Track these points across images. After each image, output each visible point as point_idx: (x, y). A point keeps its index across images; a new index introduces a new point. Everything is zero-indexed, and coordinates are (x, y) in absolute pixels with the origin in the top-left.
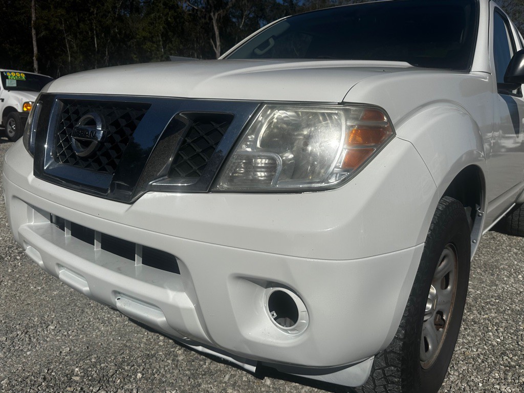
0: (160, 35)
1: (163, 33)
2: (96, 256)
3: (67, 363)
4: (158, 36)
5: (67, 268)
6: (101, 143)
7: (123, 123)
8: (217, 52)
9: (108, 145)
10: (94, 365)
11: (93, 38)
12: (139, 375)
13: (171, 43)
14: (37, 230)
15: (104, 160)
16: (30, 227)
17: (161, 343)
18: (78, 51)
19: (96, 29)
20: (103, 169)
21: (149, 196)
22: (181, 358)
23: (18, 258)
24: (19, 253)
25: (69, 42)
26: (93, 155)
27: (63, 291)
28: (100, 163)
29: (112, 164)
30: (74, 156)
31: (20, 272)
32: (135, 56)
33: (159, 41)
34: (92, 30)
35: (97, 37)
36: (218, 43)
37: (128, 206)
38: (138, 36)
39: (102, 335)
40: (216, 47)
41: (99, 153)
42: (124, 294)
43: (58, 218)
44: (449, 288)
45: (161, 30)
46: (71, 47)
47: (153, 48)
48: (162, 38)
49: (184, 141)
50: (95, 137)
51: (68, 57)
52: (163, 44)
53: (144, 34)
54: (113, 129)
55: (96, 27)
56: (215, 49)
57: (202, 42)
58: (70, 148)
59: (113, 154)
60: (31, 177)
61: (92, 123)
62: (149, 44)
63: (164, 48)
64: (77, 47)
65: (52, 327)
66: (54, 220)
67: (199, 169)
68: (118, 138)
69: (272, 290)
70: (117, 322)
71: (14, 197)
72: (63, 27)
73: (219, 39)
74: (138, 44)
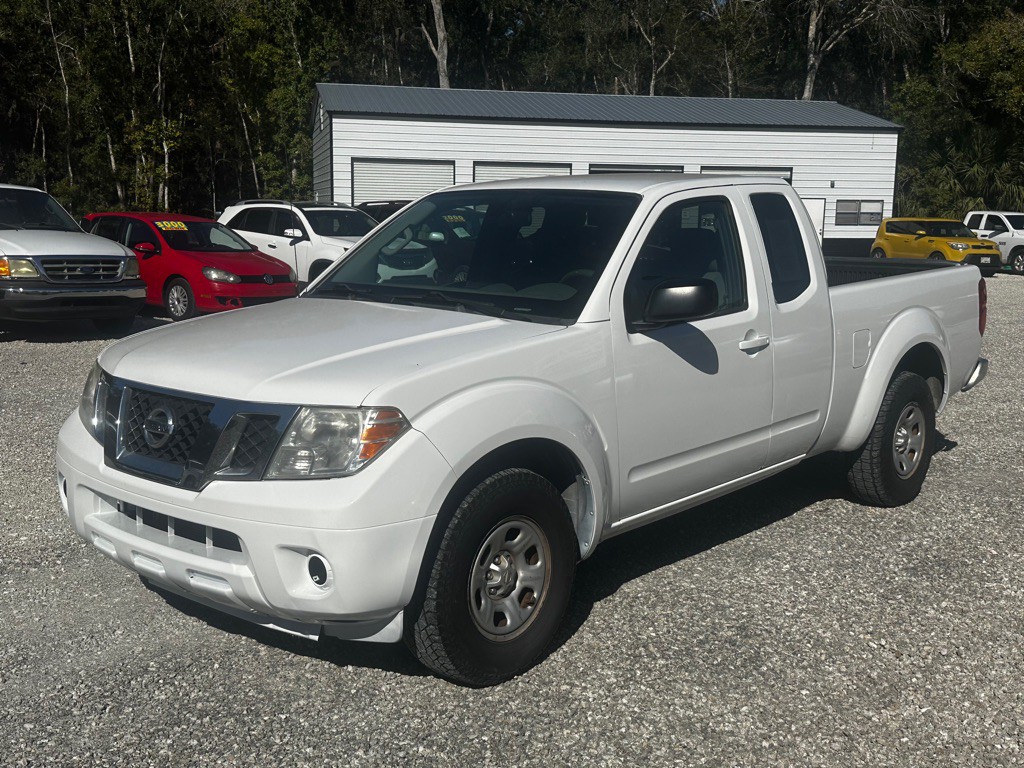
0: (290, 24)
1: (297, 19)
2: (170, 541)
3: (141, 659)
4: (286, 27)
5: (143, 555)
6: (172, 437)
7: (192, 417)
8: (438, 57)
9: (178, 438)
10: (170, 660)
11: (121, 38)
12: (216, 666)
13: (321, 44)
14: (105, 519)
15: (175, 452)
16: (97, 517)
17: (243, 642)
18: (88, 74)
19: (129, 17)
20: (175, 460)
21: (214, 484)
22: (262, 654)
23: (59, 562)
24: (57, 556)
25: (65, 52)
26: (165, 446)
27: (126, 598)
28: (171, 454)
29: (182, 455)
30: (146, 446)
31: (65, 579)
32: (230, 81)
33: (290, 41)
34: (119, 18)
35: (134, 35)
36: (441, 35)
37: (197, 493)
38: (235, 30)
39: (177, 637)
40: (436, 45)
41: (170, 445)
42: (197, 572)
43: (125, 504)
44: (539, 563)
45: (292, 13)
46: (70, 66)
47: (276, 59)
48: (297, 32)
49: (243, 436)
50: (167, 431)
51: (64, 90)
52: (300, 48)
53: (251, 23)
54: (182, 423)
55: (130, 10)
56: (433, 49)
57: (400, 34)
58: (142, 437)
59: (183, 446)
60: (102, 466)
61: (163, 416)
62: (264, 47)
63: (304, 57)
64: (84, 63)
65: (119, 632)
66: (122, 508)
67: (255, 460)
68: (187, 431)
69: (310, 556)
70: (193, 627)
71: (80, 485)
72: (48, 20)
73: (442, 23)
74: (238, 50)
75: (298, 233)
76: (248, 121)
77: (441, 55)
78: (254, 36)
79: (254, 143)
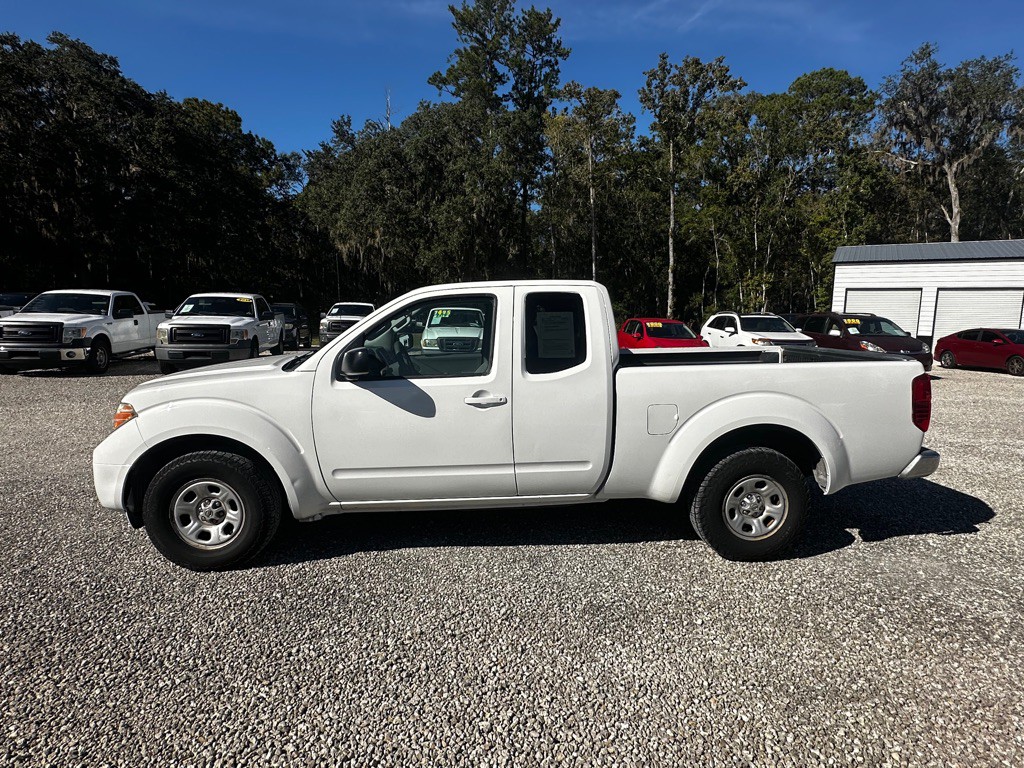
0: (842, 216)
1: (848, 212)
8: (952, 224)
13: (861, 225)
18: (733, 253)
33: (842, 225)
36: (956, 210)
40: (951, 217)
44: (237, 511)
48: (846, 220)
52: (847, 229)
56: (949, 219)
57: (928, 213)
63: (849, 233)
64: (731, 248)
72: (712, 228)
73: (958, 202)
74: (812, 233)
75: (732, 329)
76: (814, 271)
77: (954, 225)
78: (823, 224)
79: (816, 283)
